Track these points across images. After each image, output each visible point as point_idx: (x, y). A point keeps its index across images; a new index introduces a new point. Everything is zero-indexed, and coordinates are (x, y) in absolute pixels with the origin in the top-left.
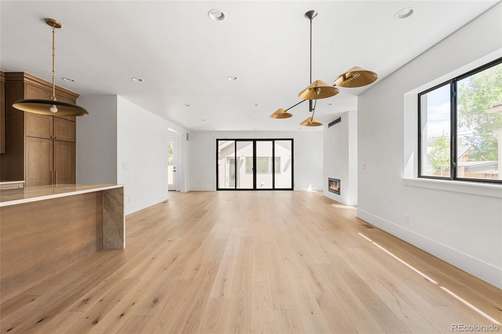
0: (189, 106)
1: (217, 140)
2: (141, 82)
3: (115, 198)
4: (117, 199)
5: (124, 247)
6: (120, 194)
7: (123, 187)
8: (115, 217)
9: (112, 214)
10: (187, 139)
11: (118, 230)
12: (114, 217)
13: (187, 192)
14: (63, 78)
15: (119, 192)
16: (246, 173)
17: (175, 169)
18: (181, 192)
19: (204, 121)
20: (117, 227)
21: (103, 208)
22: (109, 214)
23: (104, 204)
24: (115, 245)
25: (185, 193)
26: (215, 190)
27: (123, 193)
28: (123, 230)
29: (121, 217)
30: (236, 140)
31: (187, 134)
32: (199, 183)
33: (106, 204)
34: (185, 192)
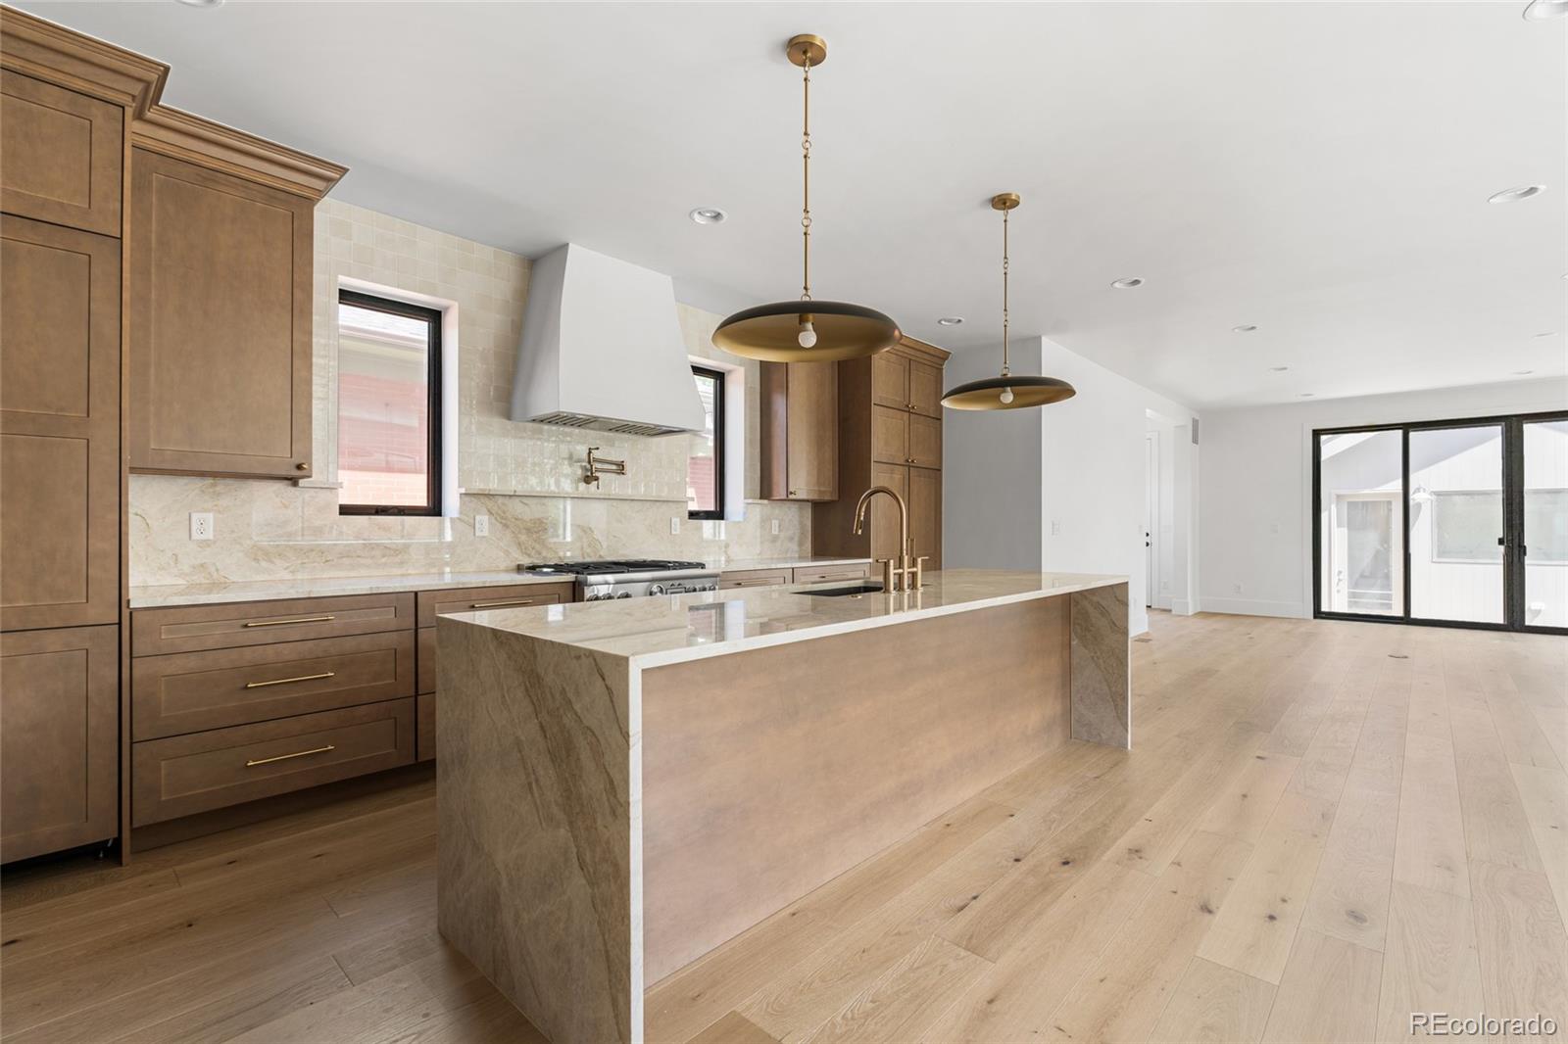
0: (1253, 328)
1: (1317, 434)
2: (1139, 285)
3: (1104, 612)
4: (1110, 615)
5: (1129, 748)
6: (1118, 600)
7: (1127, 583)
8: (1104, 662)
9: (1095, 653)
10: (1195, 440)
11: (1112, 697)
12: (1101, 661)
13: (1196, 614)
14: (939, 322)
15: (1116, 597)
16: (1439, 556)
17: (1148, 539)
18: (1174, 612)
19: (1285, 371)
20: (1110, 688)
21: (1073, 635)
22: (1087, 651)
23: (1074, 624)
24: (1102, 735)
25: (1188, 616)
26: (1306, 617)
27: (1127, 599)
28: (1125, 699)
29: (1122, 663)
30: (1407, 428)
31: (1195, 423)
32: (1239, 587)
33: (1078, 624)
34: (1190, 613)
